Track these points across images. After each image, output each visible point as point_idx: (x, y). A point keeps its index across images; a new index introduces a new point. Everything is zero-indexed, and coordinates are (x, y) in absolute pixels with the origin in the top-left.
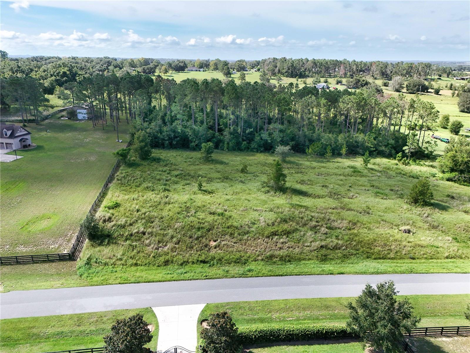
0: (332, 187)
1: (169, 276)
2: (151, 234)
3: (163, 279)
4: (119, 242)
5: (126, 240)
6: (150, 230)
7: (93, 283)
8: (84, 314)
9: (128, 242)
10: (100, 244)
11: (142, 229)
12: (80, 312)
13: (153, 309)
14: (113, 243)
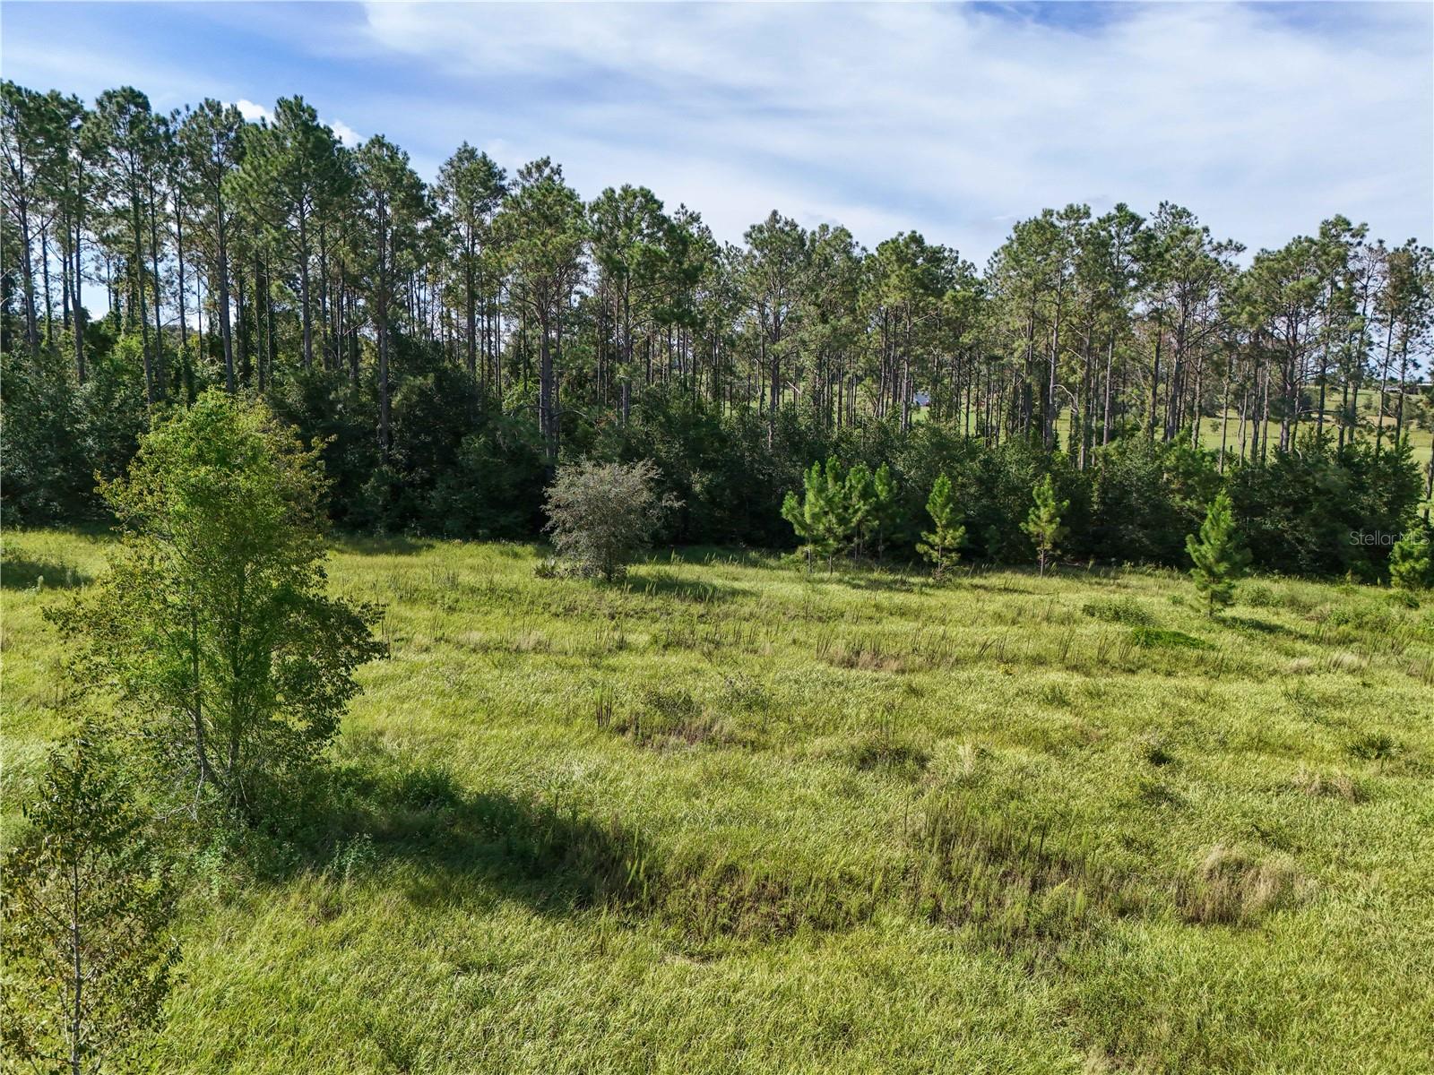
0: (967, 767)
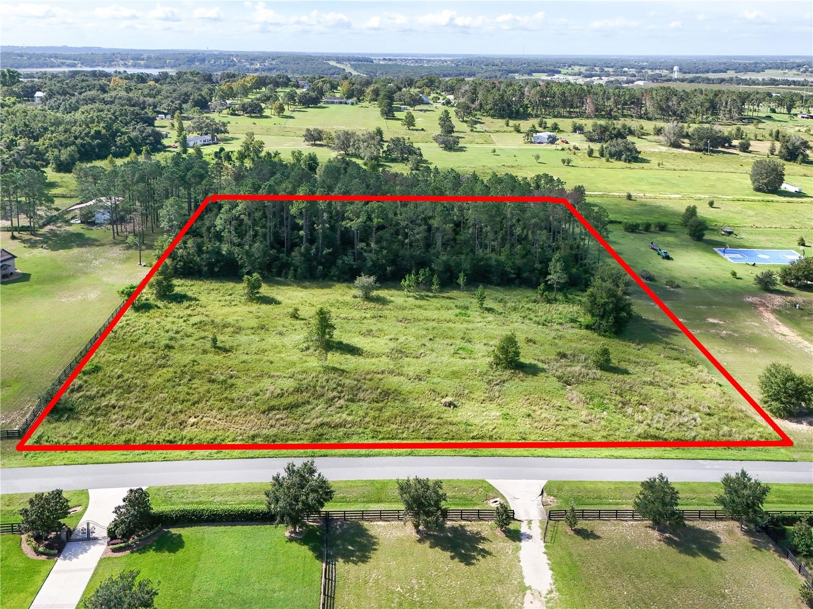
0: (403, 340)
1: (123, 457)
2: (122, 408)
3: (115, 460)
4: (81, 417)
5: (91, 414)
6: (122, 403)
7: (35, 464)
8: (16, 494)
9: (92, 417)
10: (58, 420)
11: (113, 402)
12: (13, 493)
13: (90, 491)
14: (73, 419)
